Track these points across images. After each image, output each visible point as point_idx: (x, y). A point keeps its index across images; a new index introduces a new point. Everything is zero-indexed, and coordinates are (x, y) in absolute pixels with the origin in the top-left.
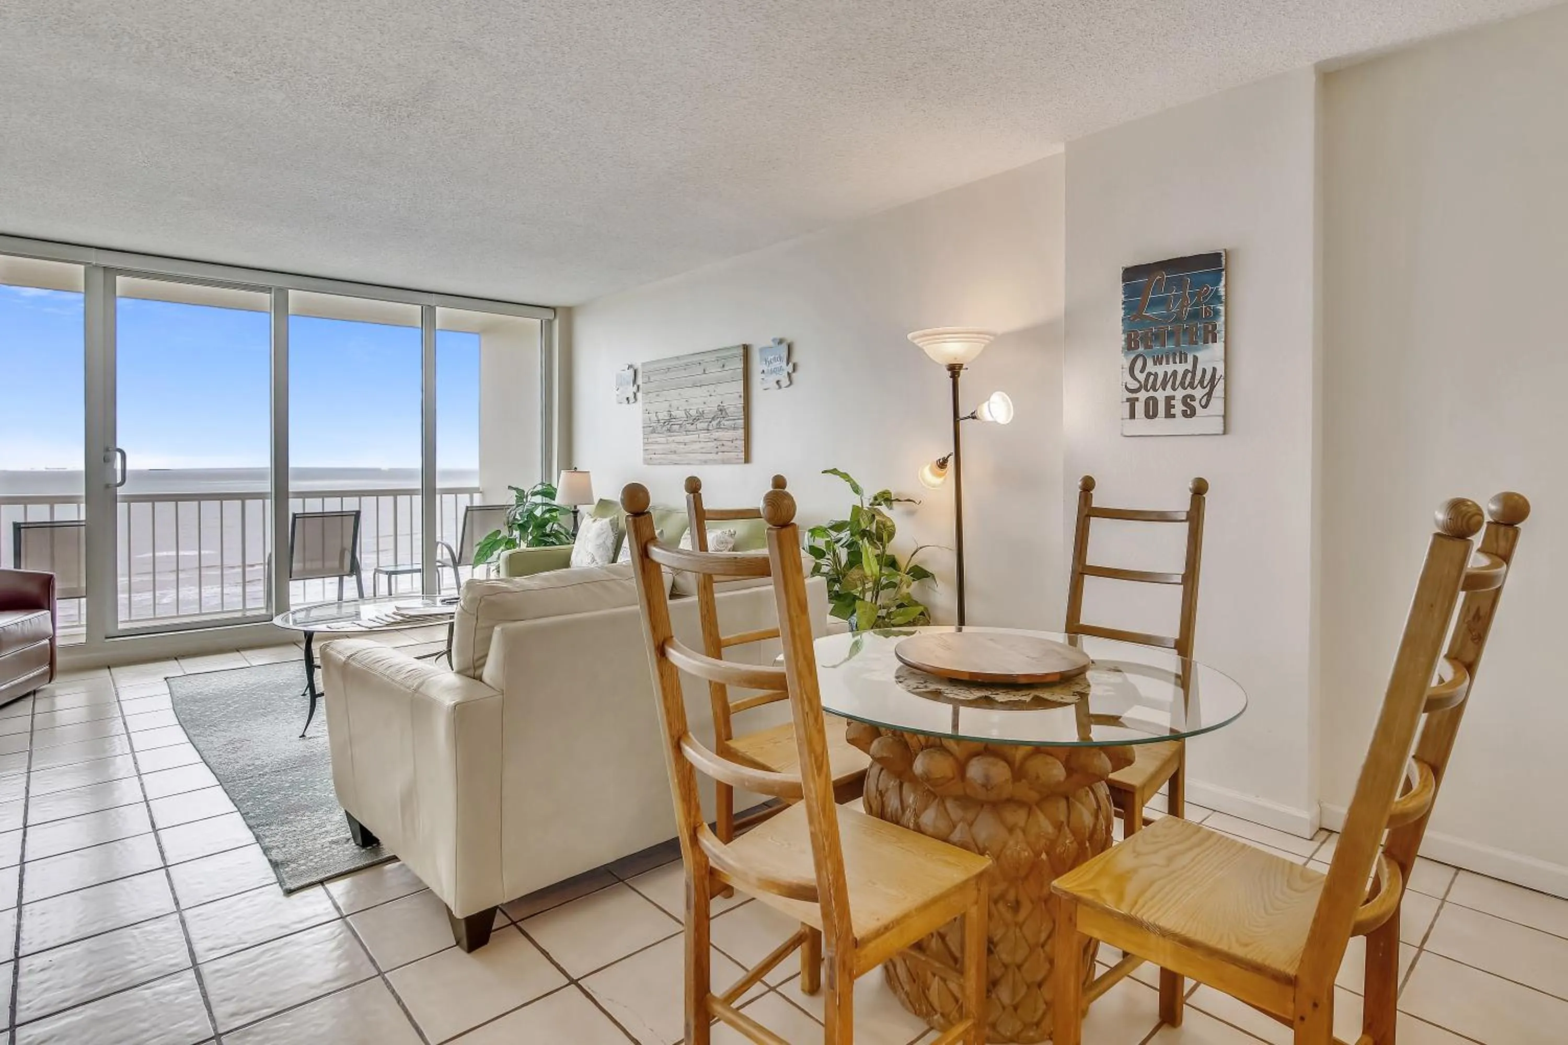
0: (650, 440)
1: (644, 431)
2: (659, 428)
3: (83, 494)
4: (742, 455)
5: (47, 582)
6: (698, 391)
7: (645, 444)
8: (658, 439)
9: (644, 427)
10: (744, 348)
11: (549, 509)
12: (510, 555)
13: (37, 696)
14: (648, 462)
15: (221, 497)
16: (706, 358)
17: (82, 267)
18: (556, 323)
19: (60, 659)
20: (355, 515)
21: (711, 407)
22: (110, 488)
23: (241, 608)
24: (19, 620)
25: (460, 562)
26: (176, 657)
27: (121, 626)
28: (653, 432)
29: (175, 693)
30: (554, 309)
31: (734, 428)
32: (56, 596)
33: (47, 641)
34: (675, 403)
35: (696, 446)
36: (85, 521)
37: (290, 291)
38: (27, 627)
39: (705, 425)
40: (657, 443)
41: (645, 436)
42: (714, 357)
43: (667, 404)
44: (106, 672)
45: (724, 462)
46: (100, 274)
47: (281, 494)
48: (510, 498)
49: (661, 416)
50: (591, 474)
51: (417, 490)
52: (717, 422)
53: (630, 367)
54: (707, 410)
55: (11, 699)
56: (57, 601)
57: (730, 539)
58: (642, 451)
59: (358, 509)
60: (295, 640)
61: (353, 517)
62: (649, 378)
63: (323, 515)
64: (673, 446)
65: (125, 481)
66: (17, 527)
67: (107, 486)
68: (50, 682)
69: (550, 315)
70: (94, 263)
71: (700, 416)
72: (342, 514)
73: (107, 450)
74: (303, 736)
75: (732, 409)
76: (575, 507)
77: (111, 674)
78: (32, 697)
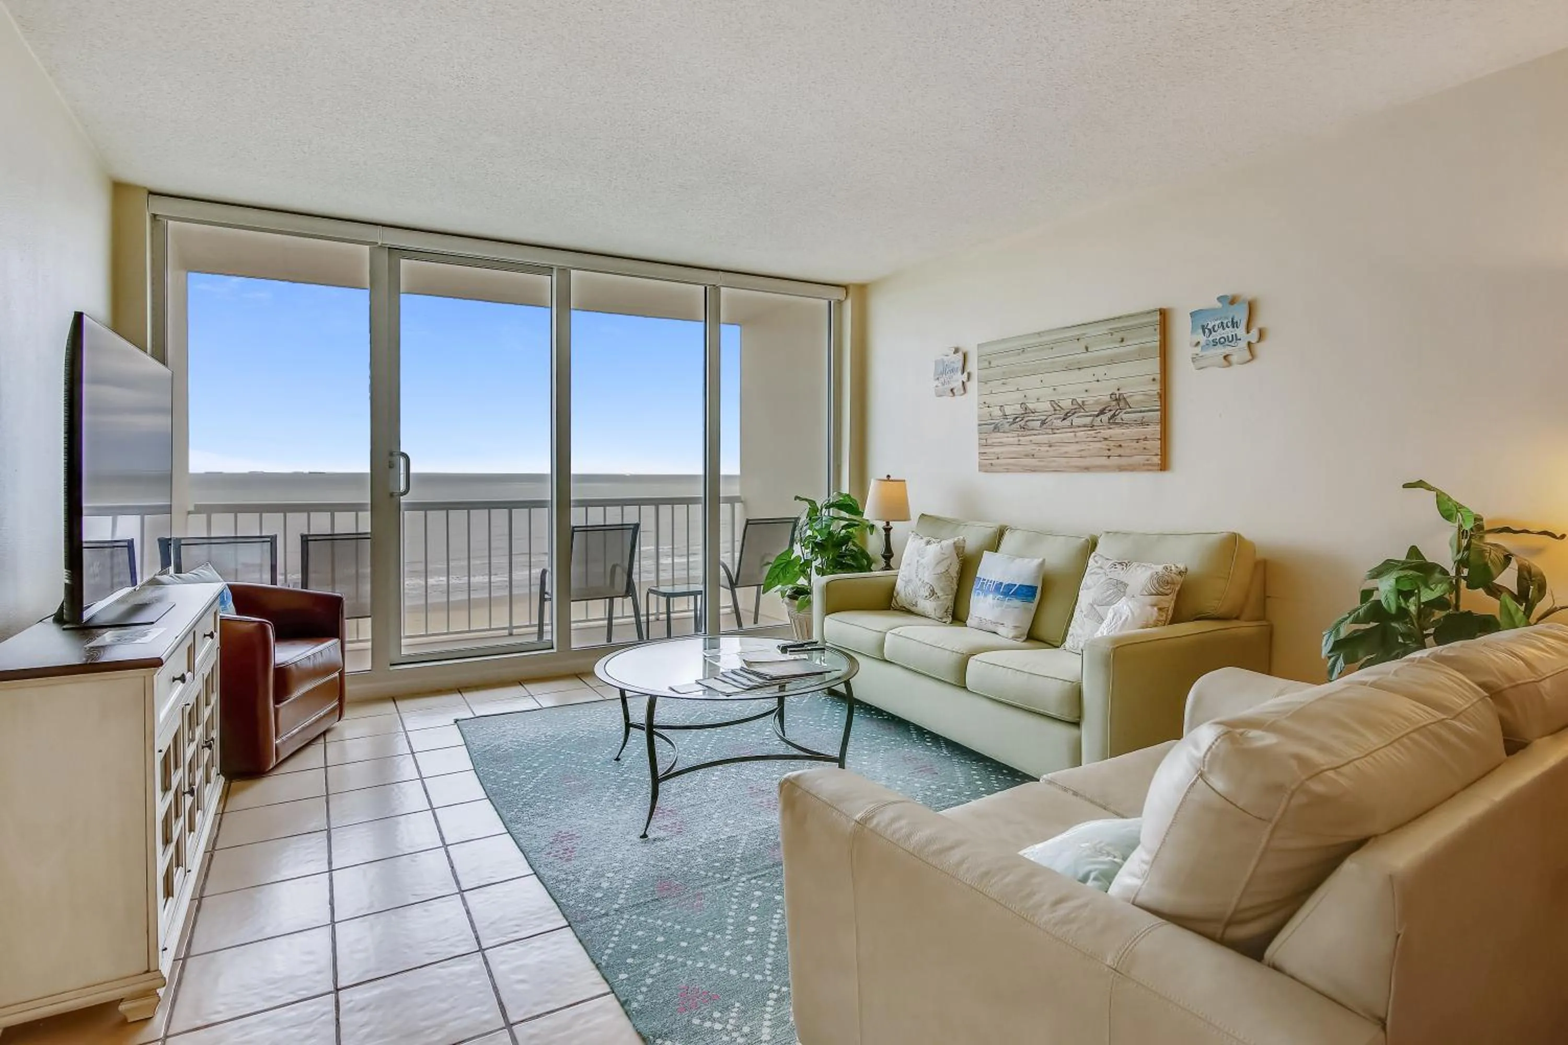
0: (989, 442)
1: (979, 430)
2: (1007, 425)
3: (369, 502)
4: (1157, 460)
5: (336, 603)
6: (1074, 376)
7: (981, 445)
8: (1005, 440)
9: (979, 425)
10: (1161, 314)
11: (847, 525)
12: (828, 583)
13: (329, 737)
14: (983, 468)
15: (490, 506)
16: (1091, 331)
17: (367, 247)
18: (848, 305)
19: (349, 688)
20: (633, 529)
21: (1102, 394)
22: (394, 496)
23: (507, 625)
24: (309, 653)
25: (736, 583)
26: (460, 689)
27: (404, 652)
28: (996, 429)
29: (472, 746)
30: (846, 287)
31: (1143, 424)
32: (345, 616)
33: (337, 674)
34: (1032, 394)
35: (1072, 448)
36: (371, 533)
37: (572, 271)
38: (320, 660)
39: (1088, 420)
40: (1002, 444)
41: (983, 436)
42: (1104, 329)
43: (1019, 395)
44: (391, 706)
45: (1121, 469)
46: (385, 255)
47: (563, 503)
48: (801, 511)
49: (1008, 410)
50: (906, 482)
51: (699, 498)
52: (1109, 414)
53: (957, 351)
54: (1090, 401)
55: (303, 744)
56: (346, 621)
57: (1179, 578)
58: (978, 454)
59: (636, 521)
60: (577, 672)
61: (631, 531)
62: (990, 363)
63: (605, 529)
64: (1029, 449)
65: (409, 489)
66: (305, 540)
67: (392, 495)
68: (339, 719)
69: (839, 294)
70: (380, 243)
71: (1079, 407)
72: (622, 527)
73: (391, 454)
74: (644, 836)
75: (1139, 398)
76: (888, 523)
77: (396, 706)
78: (322, 740)
